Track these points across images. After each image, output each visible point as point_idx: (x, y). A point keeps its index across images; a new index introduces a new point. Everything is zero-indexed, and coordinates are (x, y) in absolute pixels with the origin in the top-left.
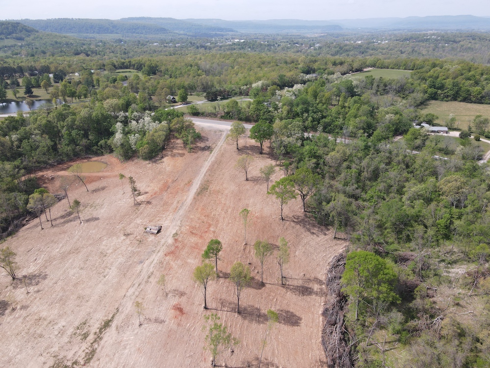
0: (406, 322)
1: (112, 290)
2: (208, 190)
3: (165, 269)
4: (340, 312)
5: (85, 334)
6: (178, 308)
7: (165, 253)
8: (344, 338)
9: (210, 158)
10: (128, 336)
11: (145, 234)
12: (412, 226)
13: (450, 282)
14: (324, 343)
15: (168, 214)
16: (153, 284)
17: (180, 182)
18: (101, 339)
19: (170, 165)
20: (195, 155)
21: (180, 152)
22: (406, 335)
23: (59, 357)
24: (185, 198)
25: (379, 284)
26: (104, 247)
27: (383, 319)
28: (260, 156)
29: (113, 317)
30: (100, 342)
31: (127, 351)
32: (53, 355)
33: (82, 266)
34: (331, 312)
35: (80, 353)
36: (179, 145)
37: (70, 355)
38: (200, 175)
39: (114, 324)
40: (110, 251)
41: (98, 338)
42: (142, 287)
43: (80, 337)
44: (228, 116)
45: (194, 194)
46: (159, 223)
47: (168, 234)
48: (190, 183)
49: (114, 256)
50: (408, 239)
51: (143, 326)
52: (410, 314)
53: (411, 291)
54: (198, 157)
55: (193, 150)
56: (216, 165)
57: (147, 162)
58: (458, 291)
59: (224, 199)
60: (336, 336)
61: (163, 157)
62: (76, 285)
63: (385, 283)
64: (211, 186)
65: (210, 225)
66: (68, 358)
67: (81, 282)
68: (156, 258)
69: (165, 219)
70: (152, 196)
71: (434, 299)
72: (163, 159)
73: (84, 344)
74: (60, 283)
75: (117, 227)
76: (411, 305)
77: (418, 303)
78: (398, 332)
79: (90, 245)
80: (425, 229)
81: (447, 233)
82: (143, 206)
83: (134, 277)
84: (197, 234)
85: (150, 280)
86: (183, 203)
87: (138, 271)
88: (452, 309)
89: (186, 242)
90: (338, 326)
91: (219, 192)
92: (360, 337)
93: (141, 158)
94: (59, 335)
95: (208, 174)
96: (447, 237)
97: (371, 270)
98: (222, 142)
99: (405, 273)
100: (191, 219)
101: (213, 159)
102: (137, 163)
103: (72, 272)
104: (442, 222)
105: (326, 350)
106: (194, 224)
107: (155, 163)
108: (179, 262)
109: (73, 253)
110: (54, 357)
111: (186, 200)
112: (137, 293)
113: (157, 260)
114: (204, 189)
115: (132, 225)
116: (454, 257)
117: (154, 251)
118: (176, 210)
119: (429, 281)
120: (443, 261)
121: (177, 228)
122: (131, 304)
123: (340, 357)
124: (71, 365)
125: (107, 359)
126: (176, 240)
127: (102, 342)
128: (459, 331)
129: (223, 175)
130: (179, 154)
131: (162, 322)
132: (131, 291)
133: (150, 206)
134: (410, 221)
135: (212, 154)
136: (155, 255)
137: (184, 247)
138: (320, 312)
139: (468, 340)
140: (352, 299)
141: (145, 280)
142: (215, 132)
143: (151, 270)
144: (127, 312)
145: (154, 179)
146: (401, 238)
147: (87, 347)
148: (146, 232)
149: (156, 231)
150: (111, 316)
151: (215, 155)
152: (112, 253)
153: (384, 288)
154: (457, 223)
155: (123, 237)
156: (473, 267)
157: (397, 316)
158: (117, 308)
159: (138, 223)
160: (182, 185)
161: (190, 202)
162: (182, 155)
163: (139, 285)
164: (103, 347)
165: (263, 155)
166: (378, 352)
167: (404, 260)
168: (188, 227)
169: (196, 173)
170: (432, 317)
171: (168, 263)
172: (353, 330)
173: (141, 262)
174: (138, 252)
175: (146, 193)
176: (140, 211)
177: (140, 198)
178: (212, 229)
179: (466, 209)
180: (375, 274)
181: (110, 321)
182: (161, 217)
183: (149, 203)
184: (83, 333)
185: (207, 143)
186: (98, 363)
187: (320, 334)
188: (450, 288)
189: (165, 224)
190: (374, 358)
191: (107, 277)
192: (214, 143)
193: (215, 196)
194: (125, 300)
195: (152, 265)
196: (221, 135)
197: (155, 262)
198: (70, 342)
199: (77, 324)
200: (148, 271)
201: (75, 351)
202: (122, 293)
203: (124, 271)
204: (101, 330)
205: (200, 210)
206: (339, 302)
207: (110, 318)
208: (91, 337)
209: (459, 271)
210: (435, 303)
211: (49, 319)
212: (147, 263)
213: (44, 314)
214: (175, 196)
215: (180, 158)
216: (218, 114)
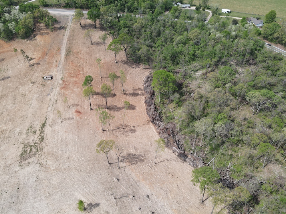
0: (181, 97)
1: (38, 110)
2: (72, 52)
3: (63, 96)
4: (152, 100)
5: (34, 131)
6: (78, 112)
7: (60, 88)
8: (156, 110)
9: (66, 34)
10: (57, 127)
11: (44, 81)
12: (179, 57)
13: (196, 79)
14: (148, 114)
15: (53, 68)
16: (60, 104)
17: (53, 49)
18: (44, 131)
19: (42, 40)
20: (56, 33)
21: (46, 31)
22: (180, 103)
23: (25, 143)
24: (60, 58)
25: (169, 83)
26: (22, 91)
27: (172, 98)
28: (95, 29)
29: (45, 121)
30: (44, 133)
31: (60, 133)
32: (21, 143)
33: (13, 102)
34: (148, 101)
35: (35, 139)
36: (43, 27)
37: (31, 141)
38: (63, 45)
39: (47, 124)
40: (27, 93)
41: (42, 131)
42: (54, 106)
43: (32, 133)
44: (68, 6)
45: (64, 55)
46: (50, 74)
47: (57, 79)
48: (59, 50)
49: (31, 95)
50: (178, 63)
51: (63, 122)
52: (182, 94)
53: (181, 86)
54: (58, 34)
55: (54, 29)
56: (71, 38)
57: (26, 40)
58: (199, 82)
59: (82, 56)
60: (152, 110)
61: (35, 36)
62: (15, 112)
63: (171, 82)
64: (72, 50)
65: (79, 71)
67: (18, 110)
68: (56, 91)
69: (52, 71)
70: (38, 60)
71: (190, 87)
72: (36, 37)
73: (35, 135)
74: (5, 113)
75: (25, 80)
76: (182, 90)
77: (184, 89)
78: (178, 103)
79: (12, 91)
80: (184, 57)
81: (194, 58)
82: (35, 66)
83: (48, 102)
84: (74, 76)
85: (58, 102)
86: (60, 62)
87: (49, 99)
88: (198, 89)
89: (69, 81)
90: (153, 106)
91: (78, 53)
92: (162, 108)
93: (20, 38)
94: (20, 135)
95: (68, 43)
96: (194, 60)
97: (165, 77)
98: (70, 23)
99: (178, 78)
100: (68, 69)
101: (68, 34)
102: (18, 41)
103: (9, 107)
104: (191, 53)
105: (149, 116)
106: (70, 71)
107: (31, 40)
108: (70, 91)
109: (4, 97)
110: (22, 143)
111: (61, 59)
112: (53, 109)
113: (57, 92)
114: (69, 52)
115: (33, 77)
116: (197, 68)
117: (53, 88)
118: (57, 66)
119: (188, 80)
120: (193, 70)
121: (62, 75)
122: (52, 114)
123: (156, 117)
124: (34, 144)
125: (51, 138)
126: (63, 81)
127: (45, 133)
128: (201, 96)
129: (77, 43)
130: (45, 33)
131: (72, 119)
132: (49, 109)
133: (40, 66)
134: (177, 55)
135: (67, 31)
136: (55, 90)
137: (69, 83)
138: (144, 102)
139: (204, 99)
140: (157, 94)
141: (54, 103)
142: (64, 17)
143: (56, 97)
144: (52, 118)
145: (35, 50)
146: (174, 64)
147: (38, 136)
148: (44, 80)
149: (50, 78)
150: (44, 121)
151: (69, 31)
152: (29, 93)
153: (171, 85)
154: (197, 52)
155: (31, 85)
156: (204, 71)
157: (177, 95)
158: (46, 118)
159: (37, 75)
160: (55, 51)
161: (64, 60)
162: (48, 33)
163: (53, 105)
164: (46, 135)
165: (97, 29)
166: (170, 112)
167: (177, 73)
168: (67, 74)
169: (61, 43)
170: (190, 94)
171: (64, 93)
172: (159, 106)
173: (49, 95)
174: (45, 90)
175: (34, 59)
176: (35, 69)
177: (32, 62)
178: (81, 73)
179: (201, 45)
180: (166, 80)
181: (45, 123)
182: (49, 71)
183: (38, 64)
184: (32, 131)
185: (61, 24)
186: (47, 141)
187: (146, 111)
188: (196, 81)
189: (54, 74)
190: (169, 115)
191: (32, 105)
192: (65, 24)
193: (77, 55)
194: (48, 113)
195: (56, 95)
196: (68, 18)
197: (56, 93)
198: (28, 136)
199: (27, 128)
200: (54, 98)
201: (33, 139)
202: (45, 110)
203: (41, 100)
204: (41, 128)
205: (71, 64)
206: (151, 96)
207: (44, 123)
208: (38, 132)
209: (199, 73)
210: (191, 88)
211: (9, 129)
212: (52, 95)
213: (5, 128)
214: (53, 58)
215: (47, 36)
216: (61, 5)
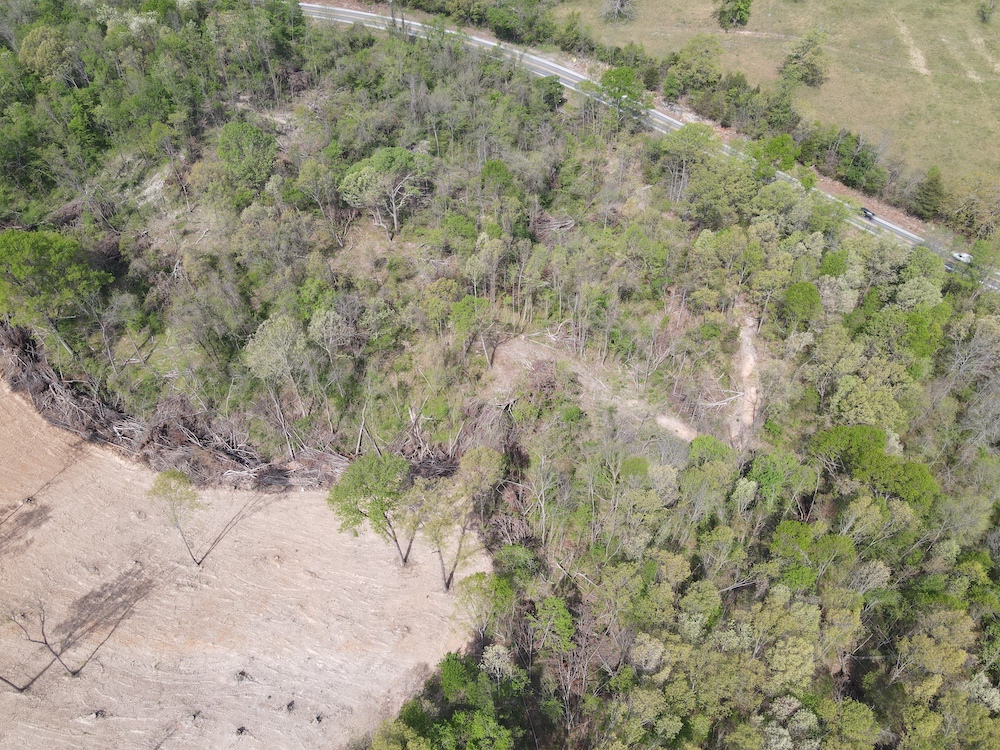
0: (142, 300)
4: (38, 366)
8: (78, 391)
12: (38, 158)
13: (156, 210)
14: (54, 422)
22: (153, 319)
25: (62, 272)
27: (110, 317)
34: (24, 376)
50: (49, 185)
52: (140, 287)
53: (117, 259)
58: (172, 216)
60: (65, 399)
63: (70, 265)
71: (154, 247)
76: (130, 274)
77: (136, 265)
78: (143, 323)
80: (61, 151)
81: (98, 138)
88: (184, 244)
90: (55, 384)
92: (100, 372)
96: (103, 146)
97: (30, 258)
99: (87, 234)
104: (76, 122)
105: (66, 427)
116: (135, 171)
119: (129, 227)
120: (125, 186)
123: (96, 417)
128: (208, 260)
134: (25, 149)
138: (8, 391)
139: (224, 265)
140: (41, 333)
146: (36, 190)
153: (74, 274)
154: (98, 110)
156: (166, 170)
157: (124, 299)
166: (138, 369)
167: (68, 220)
170: (168, 271)
172: (81, 373)
179: (95, 83)
180: (42, 267)
187: (38, 417)
188: (161, 218)
190: (140, 379)
206: (24, 352)
209: (155, 186)
210: (157, 251)
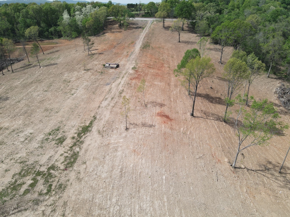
5: (60, 139)
6: (164, 116)
7: (130, 78)
9: (144, 31)
10: (114, 139)
15: (121, 58)
17: (124, 43)
18: (82, 142)
19: (112, 36)
23: (27, 163)
24: (133, 50)
26: (67, 78)
29: (91, 123)
30: (82, 146)
32: (19, 161)
33: (46, 89)
35: (57, 156)
36: (116, 28)
37: (43, 160)
38: (139, 39)
39: (94, 129)
40: (73, 79)
41: (78, 141)
42: (116, 100)
43: (54, 142)
45: (139, 48)
46: (115, 62)
47: (127, 68)
48: (133, 43)
51: (130, 130)
54: (134, 32)
55: (129, 28)
56: (150, 35)
59: (166, 51)
64: (151, 45)
65: (163, 64)
66: (41, 163)
69: (119, 60)
70: (102, 51)
72: (105, 34)
73: (60, 148)
74: (23, 102)
75: (76, 67)
79: (52, 77)
83: (104, 94)
84: (154, 68)
85: (123, 95)
86: (132, 53)
87: (107, 90)
89: (146, 72)
91: (159, 47)
98: (150, 24)
100: (144, 60)
101: (147, 32)
103: (36, 94)
106: (148, 63)
107: (99, 37)
108: (147, 84)
109: (36, 83)
110: (20, 163)
112: (112, 104)
113: (124, 82)
114: (146, 46)
115: (90, 65)
117: (118, 78)
118: (128, 56)
121: (134, 65)
122: (109, 112)
124: (46, 170)
126: (136, 71)
127: (84, 146)
129: (158, 40)
130: (117, 31)
132: (105, 103)
133: (103, 55)
137: (146, 74)
141: (117, 95)
143: (121, 89)
144: (106, 119)
147: (66, 151)
148: (105, 67)
149: (116, 66)
150: (89, 122)
151: (148, 30)
155: (84, 72)
158: (94, 117)
159: (96, 63)
160: (127, 45)
163: (112, 99)
164: (86, 151)
168: (143, 64)
169: (136, 38)
171: (136, 84)
173: (108, 84)
174: (102, 79)
175: (97, 49)
176: (95, 58)
178: (166, 65)
181: (89, 126)
182: (115, 60)
183: (101, 54)
184: (57, 138)
185: (138, 25)
186: (84, 166)
191: (75, 95)
192: (143, 25)
193: (157, 50)
194: (100, 110)
195: (121, 86)
196: (147, 21)
197: (122, 83)
198: (42, 147)
199: (47, 130)
200: (117, 89)
201: (50, 155)
202: (95, 105)
203: (93, 90)
204: (79, 135)
205: (149, 56)
207: (87, 125)
208: (69, 142)
211: (12, 128)
212: (114, 85)
214: (123, 50)
215: (119, 33)
